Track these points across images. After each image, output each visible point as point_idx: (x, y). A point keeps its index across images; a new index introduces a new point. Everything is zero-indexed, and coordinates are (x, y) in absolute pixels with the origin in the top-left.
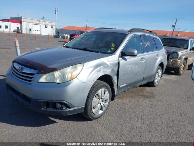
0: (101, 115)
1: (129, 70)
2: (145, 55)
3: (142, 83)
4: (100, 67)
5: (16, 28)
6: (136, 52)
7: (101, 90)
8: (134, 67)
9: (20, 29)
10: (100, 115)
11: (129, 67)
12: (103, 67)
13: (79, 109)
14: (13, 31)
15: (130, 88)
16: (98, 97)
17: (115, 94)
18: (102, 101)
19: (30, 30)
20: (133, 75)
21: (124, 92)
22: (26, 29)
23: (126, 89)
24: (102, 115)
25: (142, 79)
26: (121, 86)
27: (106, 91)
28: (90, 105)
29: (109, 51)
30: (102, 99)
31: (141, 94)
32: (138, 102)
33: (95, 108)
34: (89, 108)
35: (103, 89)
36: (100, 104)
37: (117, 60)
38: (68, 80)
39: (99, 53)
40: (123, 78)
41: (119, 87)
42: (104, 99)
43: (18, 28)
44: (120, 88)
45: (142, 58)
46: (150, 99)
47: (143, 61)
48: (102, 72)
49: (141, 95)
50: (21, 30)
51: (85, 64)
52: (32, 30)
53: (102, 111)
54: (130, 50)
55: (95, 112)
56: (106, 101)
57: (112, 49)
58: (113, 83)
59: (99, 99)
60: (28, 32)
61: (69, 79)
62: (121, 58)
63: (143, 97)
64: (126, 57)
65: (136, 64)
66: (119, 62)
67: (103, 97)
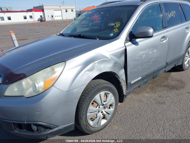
0: (105, 125)
1: (144, 57)
2: (168, 31)
3: (164, 69)
4: (93, 63)
5: (40, 17)
6: (151, 31)
7: (100, 95)
8: (151, 52)
9: (43, 17)
10: (103, 125)
11: (143, 54)
12: (98, 63)
13: (65, 128)
14: (37, 20)
15: (148, 80)
16: (97, 105)
17: (125, 93)
18: (105, 108)
19: (52, 16)
20: (151, 64)
21: (139, 87)
22: (49, 16)
23: (141, 83)
24: (107, 125)
25: (165, 64)
26: (132, 82)
27: (108, 94)
28: (84, 118)
29: (112, 35)
30: (103, 105)
31: (165, 84)
32: (160, 97)
33: (93, 119)
34: (83, 122)
35: (102, 93)
36: (102, 112)
37: (123, 47)
38: (40, 92)
39: (96, 39)
40: (135, 70)
41: (129, 84)
42: (106, 104)
43: (41, 16)
44: (131, 85)
45: (164, 37)
46: (177, 91)
47: (165, 41)
48: (97, 70)
49: (165, 86)
50: (45, 18)
51: (68, 62)
52: (54, 16)
53: (106, 119)
54: (142, 29)
55: (94, 125)
56: (111, 105)
57: (116, 31)
58: (119, 81)
59: (98, 107)
60: (50, 19)
61: (41, 90)
62: (130, 43)
63: (168, 89)
64: (138, 40)
65: (153, 47)
66: (126, 50)
67: (104, 103)
